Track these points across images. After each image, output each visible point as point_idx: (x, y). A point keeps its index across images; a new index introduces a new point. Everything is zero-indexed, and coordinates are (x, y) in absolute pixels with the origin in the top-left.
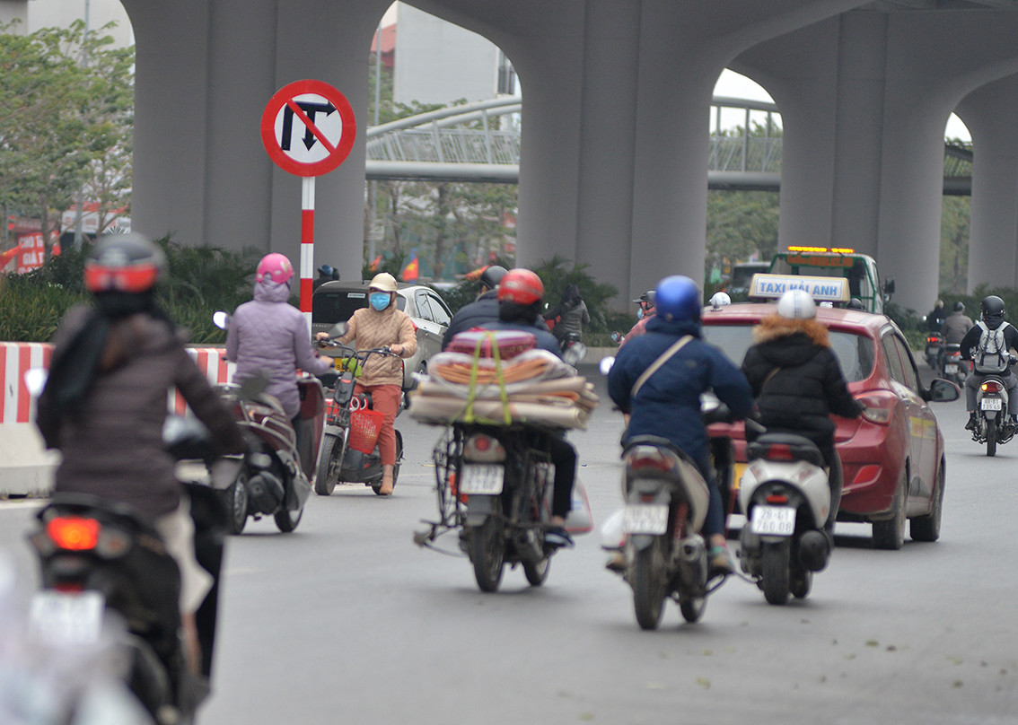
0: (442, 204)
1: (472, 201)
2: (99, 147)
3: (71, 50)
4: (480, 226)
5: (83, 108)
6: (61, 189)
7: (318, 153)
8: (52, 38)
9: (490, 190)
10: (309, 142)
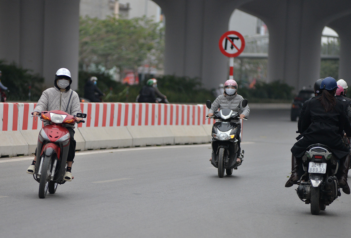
0: (241, 65)
1: (249, 63)
2: (149, 49)
3: (142, 23)
4: (252, 71)
5: (145, 38)
6: (139, 61)
7: (234, 51)
8: (137, 20)
9: (255, 61)
10: (232, 48)
